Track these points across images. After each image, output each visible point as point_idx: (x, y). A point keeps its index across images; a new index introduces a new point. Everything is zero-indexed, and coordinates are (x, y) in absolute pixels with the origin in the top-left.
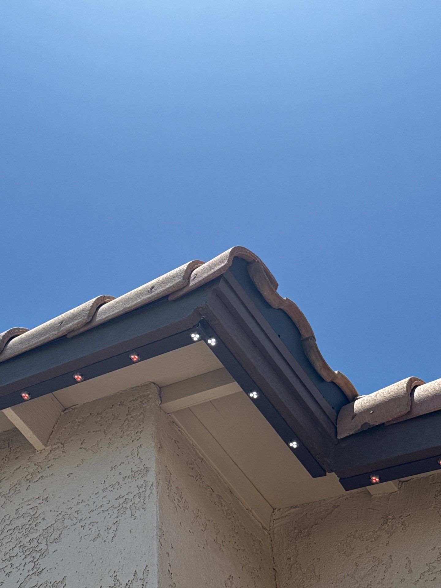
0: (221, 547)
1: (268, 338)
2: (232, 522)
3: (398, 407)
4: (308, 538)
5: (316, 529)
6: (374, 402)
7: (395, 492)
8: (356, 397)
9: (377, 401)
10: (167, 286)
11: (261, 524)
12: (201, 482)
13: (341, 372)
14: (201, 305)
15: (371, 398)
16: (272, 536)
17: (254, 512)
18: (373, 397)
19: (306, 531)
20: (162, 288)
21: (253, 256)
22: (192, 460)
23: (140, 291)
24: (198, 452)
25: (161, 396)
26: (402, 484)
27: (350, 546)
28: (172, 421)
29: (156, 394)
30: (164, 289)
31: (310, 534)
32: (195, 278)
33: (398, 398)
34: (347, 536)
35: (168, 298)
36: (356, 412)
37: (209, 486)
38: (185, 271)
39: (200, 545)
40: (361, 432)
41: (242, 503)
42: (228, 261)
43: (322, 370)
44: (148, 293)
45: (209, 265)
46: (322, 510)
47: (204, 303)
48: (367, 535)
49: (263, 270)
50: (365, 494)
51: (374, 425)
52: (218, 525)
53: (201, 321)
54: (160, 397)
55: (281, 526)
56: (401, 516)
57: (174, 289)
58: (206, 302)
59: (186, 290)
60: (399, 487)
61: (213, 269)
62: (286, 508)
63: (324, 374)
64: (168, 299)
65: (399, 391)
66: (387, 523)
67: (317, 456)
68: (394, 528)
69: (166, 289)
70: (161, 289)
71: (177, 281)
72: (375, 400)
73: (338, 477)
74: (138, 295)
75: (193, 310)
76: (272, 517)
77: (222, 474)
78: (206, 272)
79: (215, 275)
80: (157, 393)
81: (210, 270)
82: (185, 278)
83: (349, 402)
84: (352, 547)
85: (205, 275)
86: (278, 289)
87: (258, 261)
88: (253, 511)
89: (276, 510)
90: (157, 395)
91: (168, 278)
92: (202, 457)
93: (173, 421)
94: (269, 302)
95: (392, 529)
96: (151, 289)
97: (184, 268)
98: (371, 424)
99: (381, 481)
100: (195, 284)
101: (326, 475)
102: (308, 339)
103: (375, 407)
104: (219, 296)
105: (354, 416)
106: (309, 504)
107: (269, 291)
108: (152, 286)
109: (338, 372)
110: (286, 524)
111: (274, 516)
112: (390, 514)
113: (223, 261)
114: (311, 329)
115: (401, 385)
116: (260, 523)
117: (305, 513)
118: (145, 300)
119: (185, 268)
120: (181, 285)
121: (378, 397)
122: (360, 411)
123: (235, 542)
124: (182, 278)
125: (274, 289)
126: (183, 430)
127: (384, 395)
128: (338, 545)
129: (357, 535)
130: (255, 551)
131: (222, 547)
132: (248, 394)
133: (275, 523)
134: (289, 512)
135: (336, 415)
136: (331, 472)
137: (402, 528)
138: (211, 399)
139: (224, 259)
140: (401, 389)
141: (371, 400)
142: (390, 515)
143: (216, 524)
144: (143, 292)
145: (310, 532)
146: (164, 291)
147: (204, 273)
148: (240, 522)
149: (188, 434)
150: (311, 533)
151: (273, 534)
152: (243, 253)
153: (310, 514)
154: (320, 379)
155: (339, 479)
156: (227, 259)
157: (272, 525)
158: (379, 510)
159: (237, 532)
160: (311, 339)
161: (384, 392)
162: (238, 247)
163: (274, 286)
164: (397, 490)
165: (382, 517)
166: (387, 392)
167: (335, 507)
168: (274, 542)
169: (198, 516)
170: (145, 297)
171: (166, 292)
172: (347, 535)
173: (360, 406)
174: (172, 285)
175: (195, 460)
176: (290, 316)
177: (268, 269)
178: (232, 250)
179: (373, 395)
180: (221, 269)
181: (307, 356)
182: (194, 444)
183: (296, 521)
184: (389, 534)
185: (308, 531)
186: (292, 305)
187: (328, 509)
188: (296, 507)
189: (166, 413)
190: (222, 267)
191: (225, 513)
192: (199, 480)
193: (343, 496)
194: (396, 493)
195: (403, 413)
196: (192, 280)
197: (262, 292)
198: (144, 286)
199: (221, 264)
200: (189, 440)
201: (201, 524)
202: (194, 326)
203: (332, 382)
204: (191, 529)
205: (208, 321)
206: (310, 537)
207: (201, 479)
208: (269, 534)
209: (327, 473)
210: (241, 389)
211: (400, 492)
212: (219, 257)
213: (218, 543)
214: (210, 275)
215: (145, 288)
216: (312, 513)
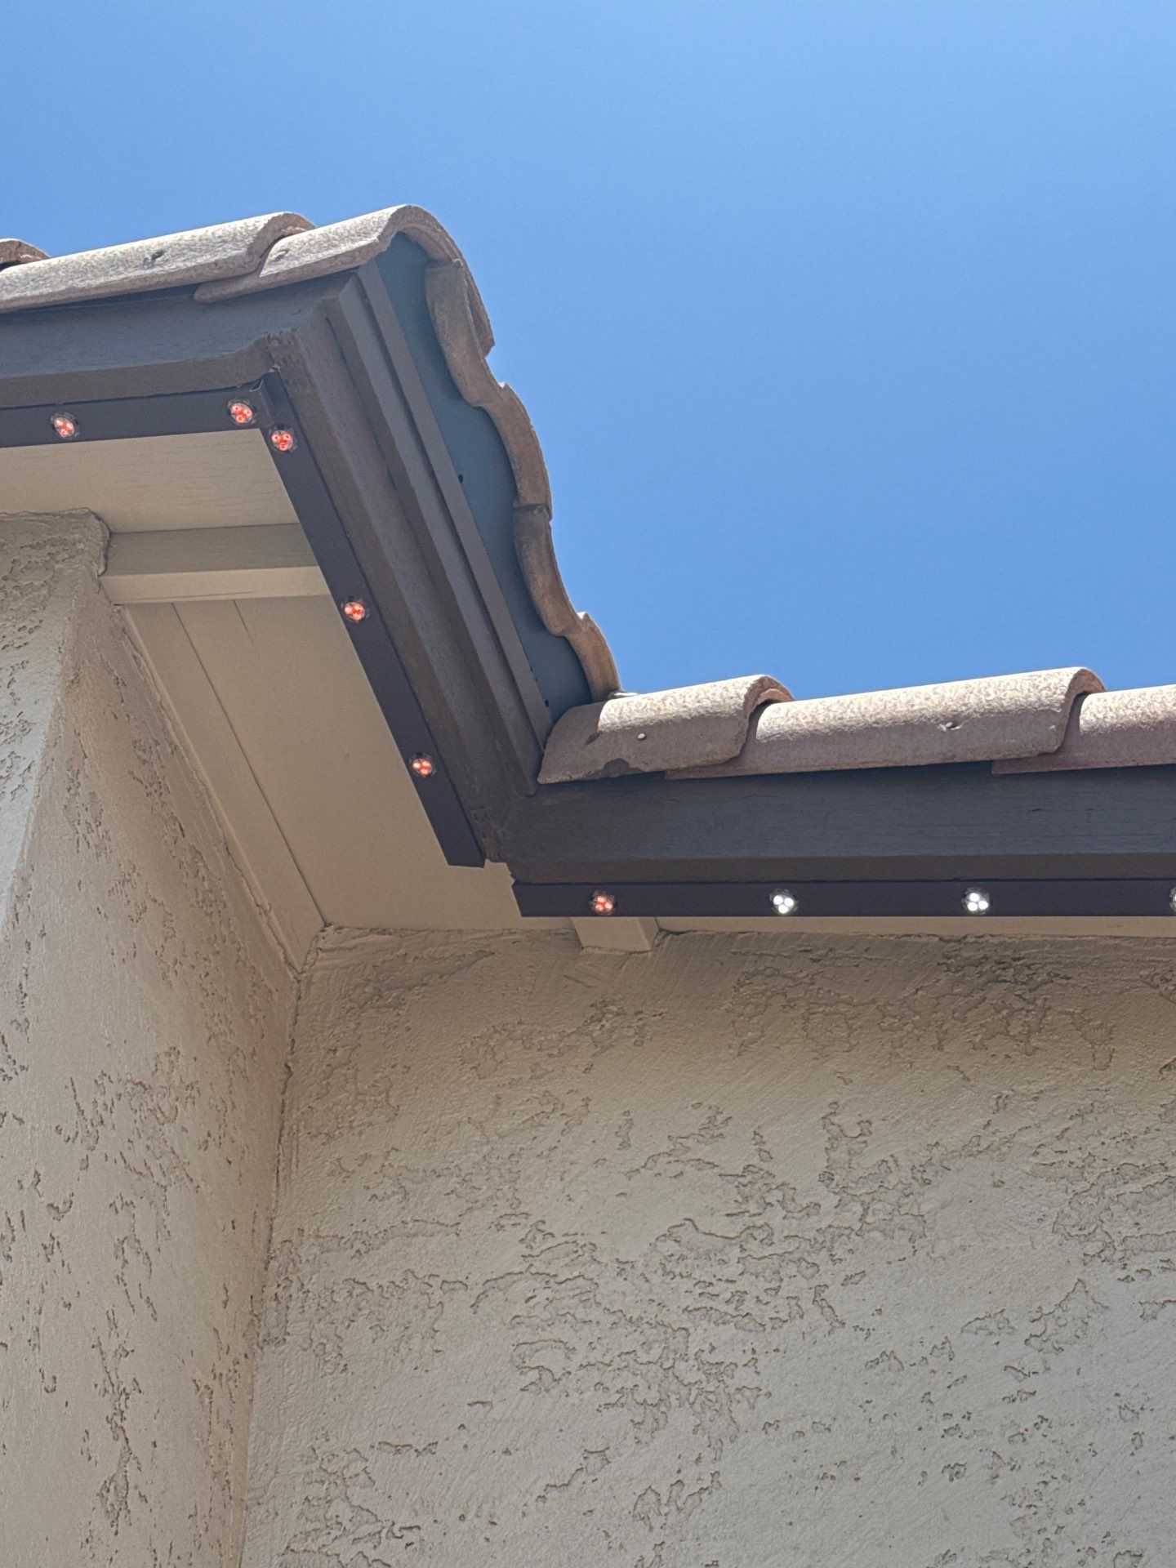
0: (168, 972)
1: (432, 474)
2: (213, 924)
3: (710, 741)
4: (395, 1013)
5: (420, 996)
6: (653, 714)
7: (643, 953)
8: (612, 693)
9: (662, 713)
10: (200, 261)
11: (285, 952)
12: (157, 800)
13: (591, 618)
14: (278, 334)
15: (649, 702)
16: (303, 987)
17: (275, 919)
18: (655, 702)
19: (394, 994)
20: (184, 261)
21: (448, 246)
22: (150, 741)
23: (123, 253)
24: (169, 725)
25: (110, 555)
26: (664, 937)
27: (495, 1054)
28: (121, 626)
29: (99, 545)
30: (189, 264)
31: (400, 1004)
32: (280, 257)
33: (718, 718)
34: (492, 1030)
35: (194, 292)
36: (602, 727)
37: (176, 819)
38: (259, 234)
39: (115, 952)
40: (601, 779)
41: (248, 885)
42: (379, 237)
43: (546, 599)
44: (144, 264)
45: (324, 235)
46: (447, 955)
47: (289, 330)
48: (543, 1038)
49: (465, 290)
50: (566, 939)
51: (638, 769)
52: (173, 918)
53: (266, 377)
54: (106, 557)
55: (333, 969)
56: (641, 1012)
57: (216, 271)
58: (294, 330)
59: (247, 284)
60: (657, 942)
61: (335, 246)
62: (358, 928)
63: (548, 610)
64: (192, 297)
65: (724, 701)
66: (600, 1021)
67: (473, 812)
68: (614, 1037)
69: (194, 268)
70: (180, 264)
71: (230, 255)
72: (659, 709)
73: (512, 876)
74: (114, 263)
75: (252, 342)
76: (317, 941)
77: (218, 800)
78: (315, 251)
79: (337, 264)
80: (101, 544)
81: (327, 249)
82: (253, 251)
83: (591, 702)
84: (499, 1057)
85: (309, 259)
86: (490, 353)
87: (458, 262)
88: (272, 914)
89: (332, 927)
90: (98, 548)
91: (207, 240)
92: (177, 741)
93: (124, 630)
94: (459, 381)
95: (610, 1037)
96: (154, 257)
97: (257, 224)
98: (632, 766)
99: (617, 911)
100: (277, 274)
101: (482, 865)
102: (532, 507)
103: (652, 726)
104: (334, 325)
105: (595, 736)
106: (419, 931)
107: (464, 352)
108: (158, 248)
109: (586, 616)
110: (347, 967)
111: (322, 941)
112: (614, 1000)
113: (367, 234)
114: (547, 485)
115: (732, 690)
116: (283, 947)
117: (402, 951)
118: (131, 281)
119: (261, 226)
120: (239, 266)
121: (667, 703)
122: (613, 728)
123: (207, 974)
124: (244, 250)
125: (480, 351)
126: (146, 661)
127: (684, 702)
128: (463, 1046)
129: (519, 1032)
130: (251, 1010)
131: (170, 973)
132: (342, 605)
133: (319, 957)
134: (363, 940)
135: (550, 722)
136: (497, 861)
137: (633, 1040)
138: (238, 597)
139: (372, 230)
140: (732, 698)
141: (648, 706)
142: (613, 1003)
143: (170, 915)
144: (129, 258)
145: (403, 999)
146: (188, 270)
147: (309, 251)
148: (232, 929)
149: (156, 673)
150: (405, 1004)
151: (309, 984)
152: (423, 228)
153: (416, 958)
154: (536, 620)
155: (513, 881)
156: (380, 230)
157: (312, 961)
158: (589, 987)
159: (218, 952)
160: (540, 511)
161: (687, 696)
162: (416, 208)
163: (482, 343)
164: (648, 948)
165: (592, 1005)
166: (693, 697)
167: (481, 954)
168: (305, 1002)
169: (128, 881)
170: (132, 274)
171: (193, 274)
172: (494, 1027)
173: (617, 714)
174: (213, 260)
175: (157, 743)
176: (503, 437)
177: (478, 294)
178: (399, 211)
179: (657, 696)
180: (357, 254)
181: (518, 553)
182: (163, 704)
183: (374, 966)
184: (599, 1049)
185: (397, 997)
186: (513, 405)
187: (464, 955)
188: (383, 932)
189: (110, 602)
190: (360, 249)
191: (201, 897)
192: (156, 795)
193: (511, 933)
194: (645, 954)
195: (719, 757)
196: (271, 262)
197: (446, 349)
198: (136, 245)
199: (361, 240)
200: (153, 688)
201: (132, 903)
202: (246, 385)
203: (565, 639)
204: (103, 906)
205: (287, 382)
206: (400, 1012)
207: (161, 794)
208: (299, 982)
209: (487, 861)
210: (328, 592)
211: (654, 956)
212: (358, 220)
213: (162, 961)
214: (323, 260)
215: (137, 250)
216: (420, 956)
